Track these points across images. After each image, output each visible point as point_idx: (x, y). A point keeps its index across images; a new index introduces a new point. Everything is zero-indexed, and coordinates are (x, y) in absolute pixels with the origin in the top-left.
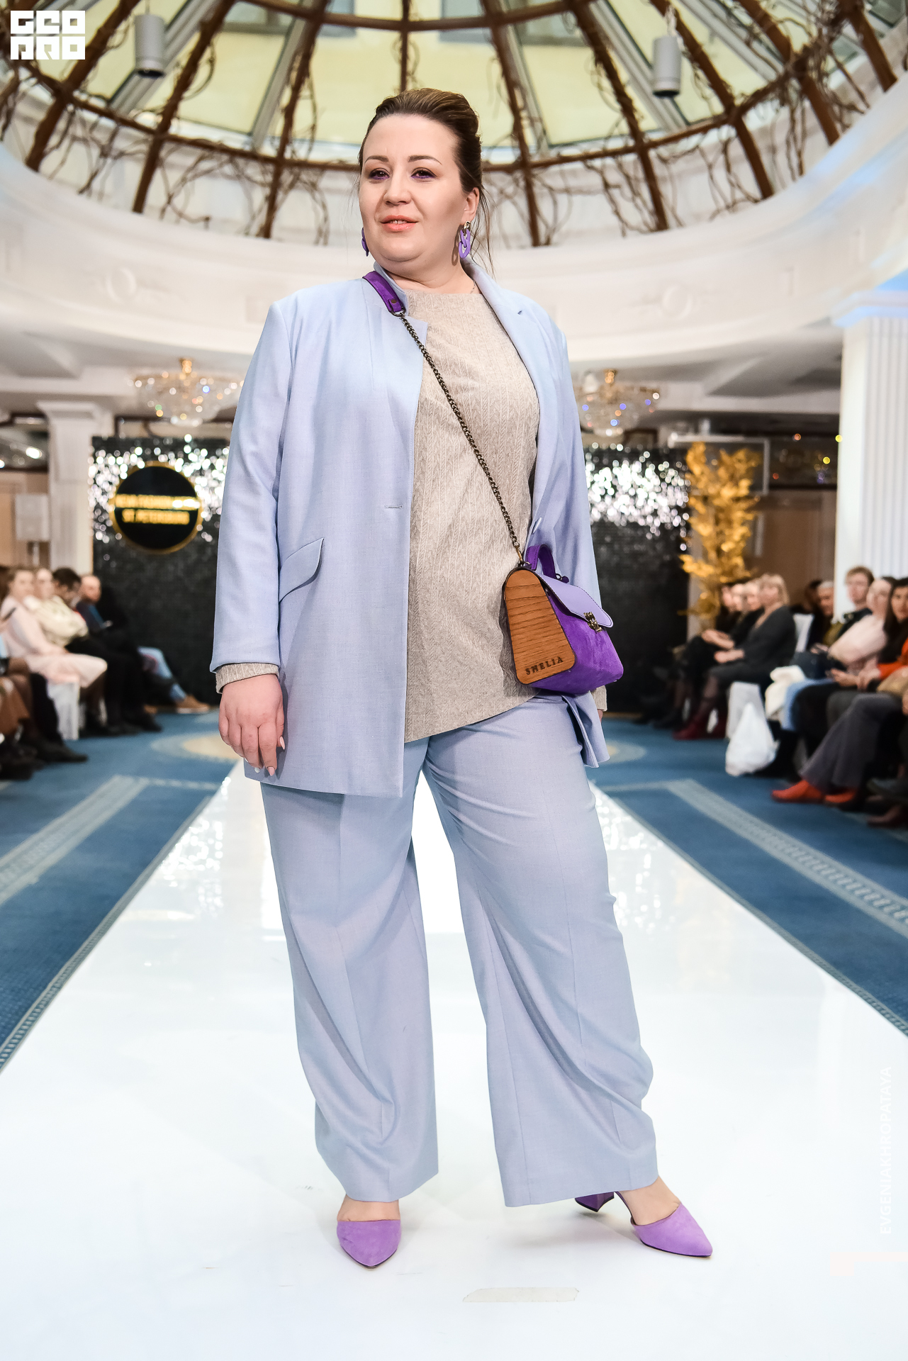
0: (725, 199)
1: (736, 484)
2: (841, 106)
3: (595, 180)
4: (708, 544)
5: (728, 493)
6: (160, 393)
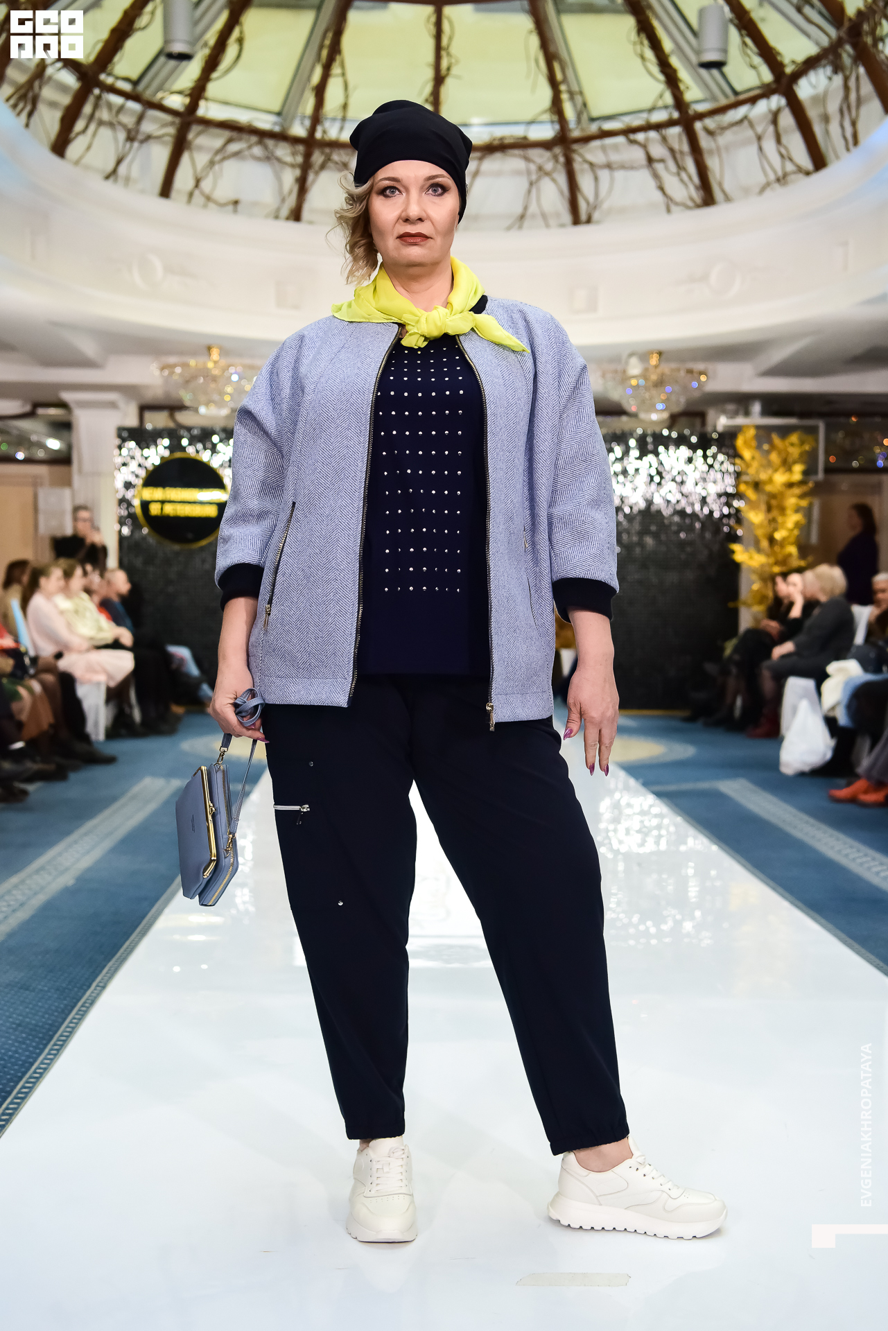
0: (775, 172)
1: (790, 470)
3: (638, 154)
4: (760, 533)
5: (780, 478)
6: (187, 382)
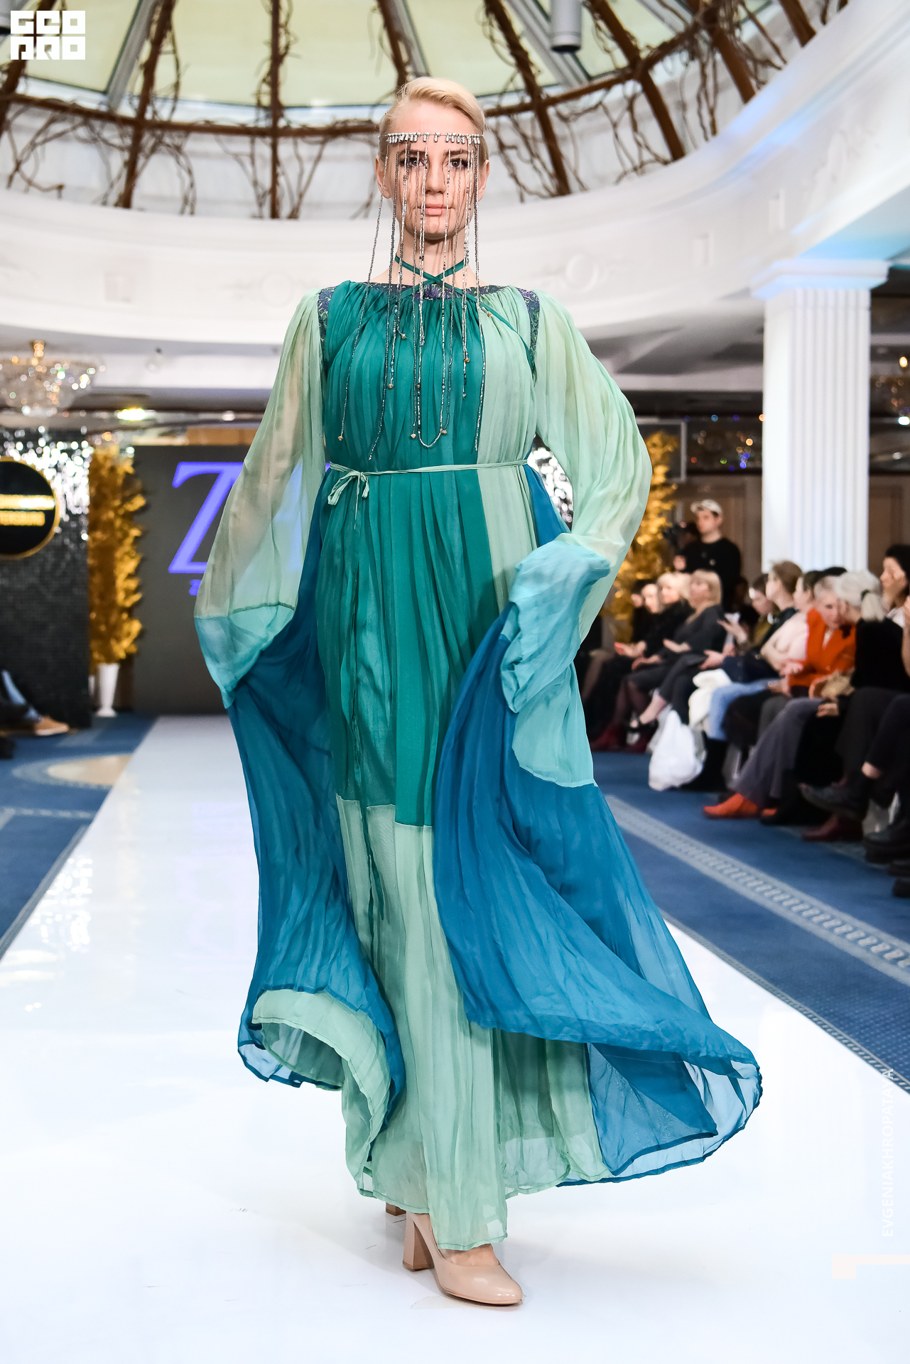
0: (632, 161)
2: (755, 61)
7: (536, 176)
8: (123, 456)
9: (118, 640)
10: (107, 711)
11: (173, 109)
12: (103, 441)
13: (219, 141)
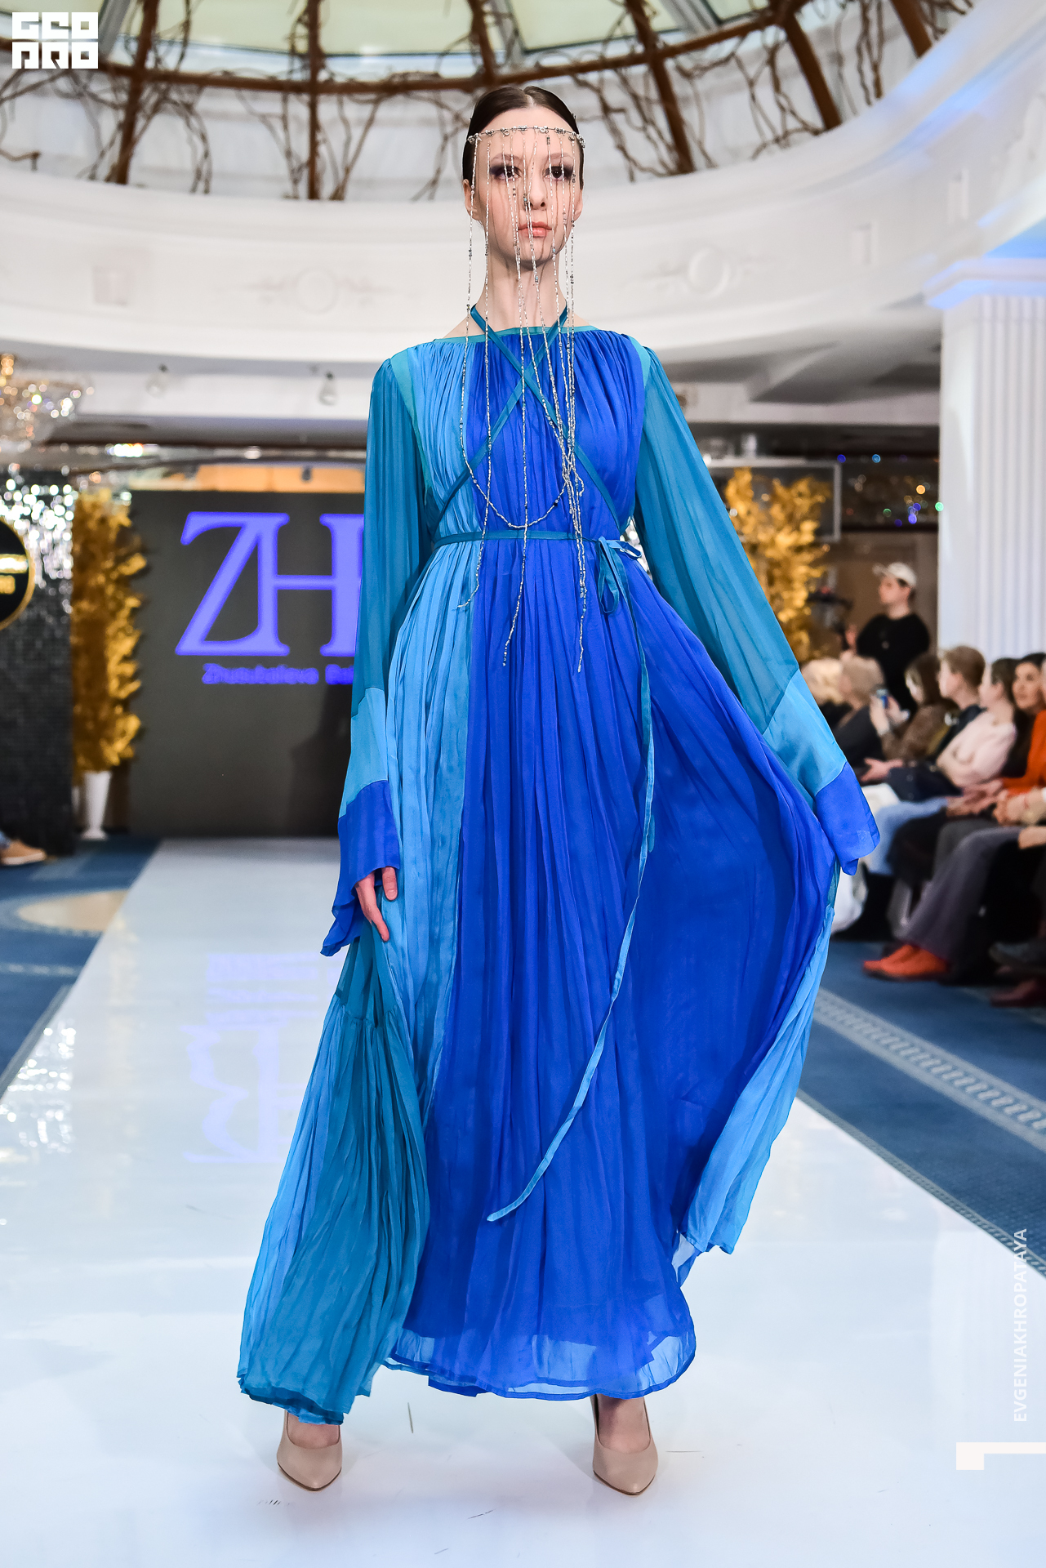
0: (772, 129)
1: (797, 529)
3: (591, 102)
5: (785, 540)
7: (651, 150)
8: (117, 503)
9: (110, 741)
10: (95, 832)
11: (182, 57)
12: (91, 484)
13: (242, 99)
